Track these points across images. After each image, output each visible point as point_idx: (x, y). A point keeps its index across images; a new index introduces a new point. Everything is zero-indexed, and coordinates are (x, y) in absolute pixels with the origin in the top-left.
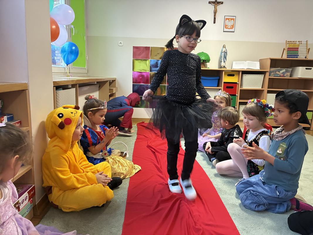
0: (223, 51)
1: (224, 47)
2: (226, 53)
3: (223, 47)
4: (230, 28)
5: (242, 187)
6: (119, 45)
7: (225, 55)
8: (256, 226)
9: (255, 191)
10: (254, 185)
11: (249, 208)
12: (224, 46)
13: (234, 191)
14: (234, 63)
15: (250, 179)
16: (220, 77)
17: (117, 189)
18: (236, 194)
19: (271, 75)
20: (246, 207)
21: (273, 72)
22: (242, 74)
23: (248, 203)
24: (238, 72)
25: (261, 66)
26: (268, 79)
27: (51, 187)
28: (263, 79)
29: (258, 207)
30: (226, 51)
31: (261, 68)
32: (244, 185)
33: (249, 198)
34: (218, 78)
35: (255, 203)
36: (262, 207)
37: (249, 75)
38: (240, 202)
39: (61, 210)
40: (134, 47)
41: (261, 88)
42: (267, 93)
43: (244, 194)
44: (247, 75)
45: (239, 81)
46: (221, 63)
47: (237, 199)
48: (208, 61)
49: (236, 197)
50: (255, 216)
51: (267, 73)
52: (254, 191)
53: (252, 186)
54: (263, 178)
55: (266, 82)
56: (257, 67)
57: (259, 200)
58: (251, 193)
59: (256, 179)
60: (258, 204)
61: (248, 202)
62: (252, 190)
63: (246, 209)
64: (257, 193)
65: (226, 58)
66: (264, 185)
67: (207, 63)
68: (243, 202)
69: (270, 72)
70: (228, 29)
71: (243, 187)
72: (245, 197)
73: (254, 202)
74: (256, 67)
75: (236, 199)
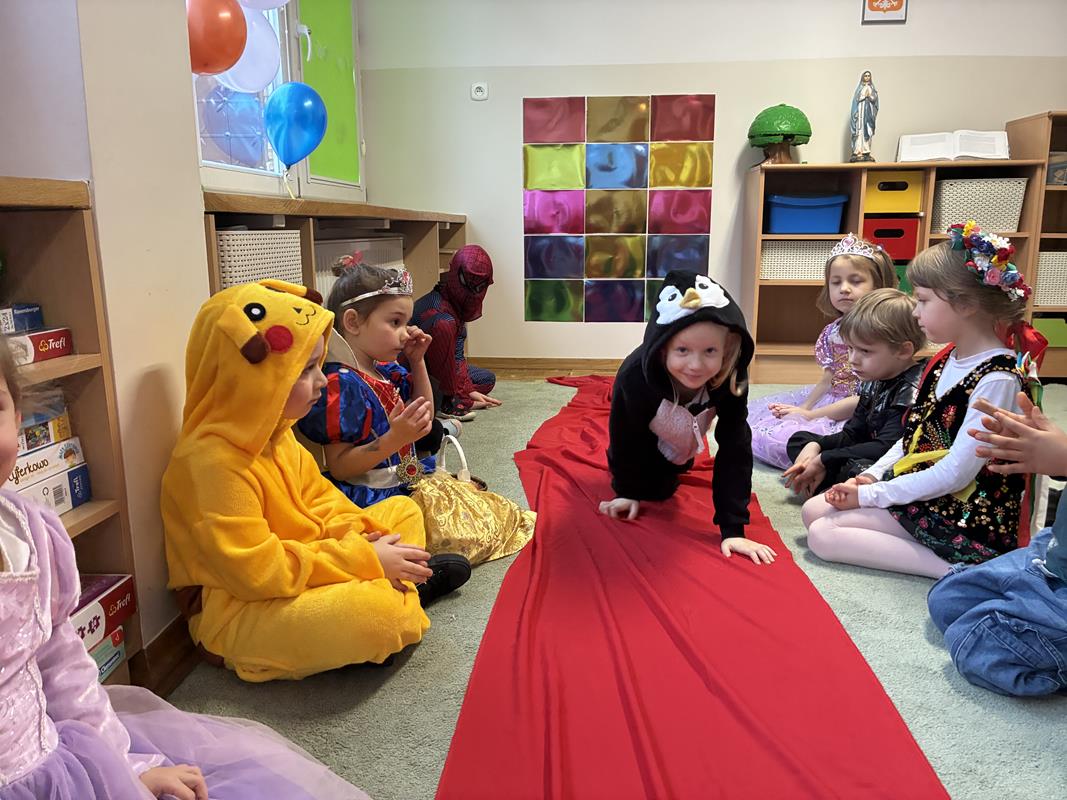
0: (862, 98)
1: (866, 79)
2: (872, 103)
3: (863, 80)
4: (888, 9)
5: (952, 599)
6: (473, 93)
7: (868, 112)
8: (1022, 758)
9: (1015, 617)
10: (1010, 588)
11: (985, 684)
12: (864, 75)
13: (921, 615)
14: (906, 140)
15: (990, 566)
16: (850, 197)
17: (451, 598)
18: (929, 627)
19: (1056, 179)
20: (974, 680)
21: (1062, 168)
22: (937, 179)
23: (984, 664)
24: (920, 172)
25: (1014, 146)
26: (1044, 193)
27: (200, 588)
28: (1022, 196)
29: (1025, 679)
30: (872, 98)
31: (1012, 153)
32: (963, 592)
33: (989, 643)
34: (842, 199)
35: (1014, 664)
36: (1043, 681)
37: (967, 181)
38: (946, 657)
39: (233, 673)
40: (526, 101)
41: (1015, 230)
42: (1041, 250)
43: (967, 626)
44: (959, 181)
45: (924, 208)
46: (854, 142)
47: (931, 647)
48: (805, 136)
49: (928, 639)
50: (1014, 715)
51: (1039, 172)
52: (1008, 615)
53: (1000, 595)
54: (1045, 562)
55: (1035, 208)
56: (996, 149)
57: (1029, 654)
58: (996, 623)
59: (1016, 567)
60: (1029, 670)
61: (983, 660)
62: (1000, 612)
63: (972, 688)
64: (1023, 625)
65: (874, 123)
66: (1053, 590)
67: (798, 146)
68: (962, 657)
69: (1052, 169)
70: (882, 12)
71: (960, 598)
72: (970, 639)
73: (1011, 658)
74: (993, 152)
75: (927, 645)
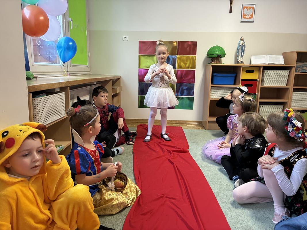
0: (241, 44)
1: (242, 39)
2: (244, 46)
3: (241, 39)
6: (124, 39)
7: (242, 49)
14: (253, 58)
16: (237, 74)
19: (298, 71)
21: (300, 67)
22: (263, 70)
25: (286, 60)
26: (294, 75)
28: (288, 75)
30: (244, 44)
31: (285, 63)
34: (234, 75)
37: (272, 71)
42: (293, 92)
44: (269, 71)
45: (259, 78)
46: (238, 57)
48: (223, 55)
51: (293, 68)
55: (292, 79)
65: (244, 52)
67: (222, 58)
69: (297, 68)
74: (280, 62)
